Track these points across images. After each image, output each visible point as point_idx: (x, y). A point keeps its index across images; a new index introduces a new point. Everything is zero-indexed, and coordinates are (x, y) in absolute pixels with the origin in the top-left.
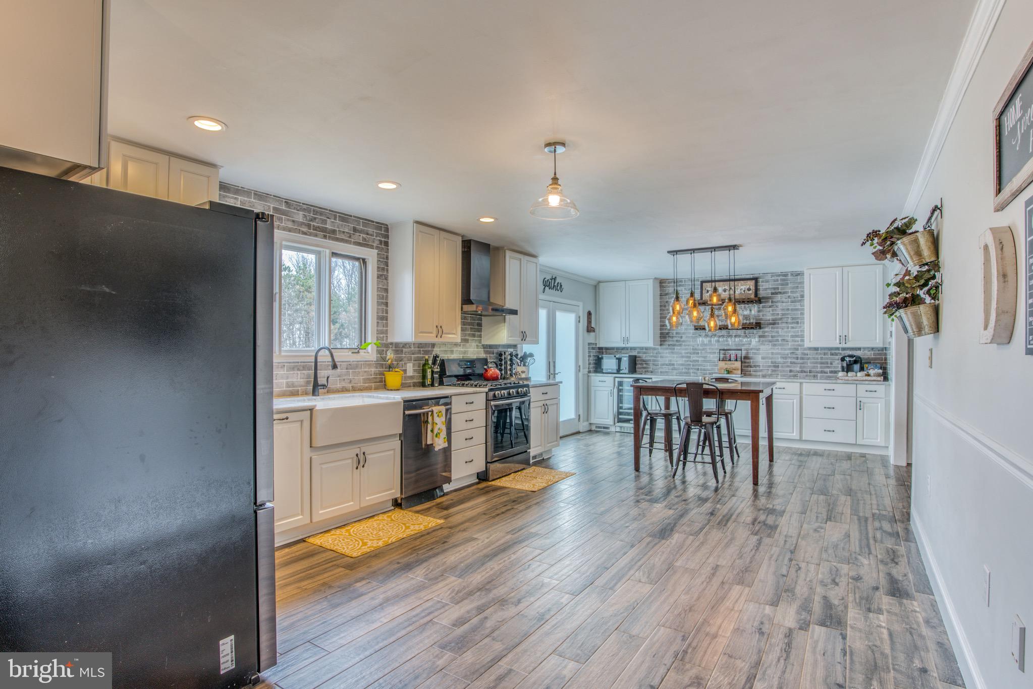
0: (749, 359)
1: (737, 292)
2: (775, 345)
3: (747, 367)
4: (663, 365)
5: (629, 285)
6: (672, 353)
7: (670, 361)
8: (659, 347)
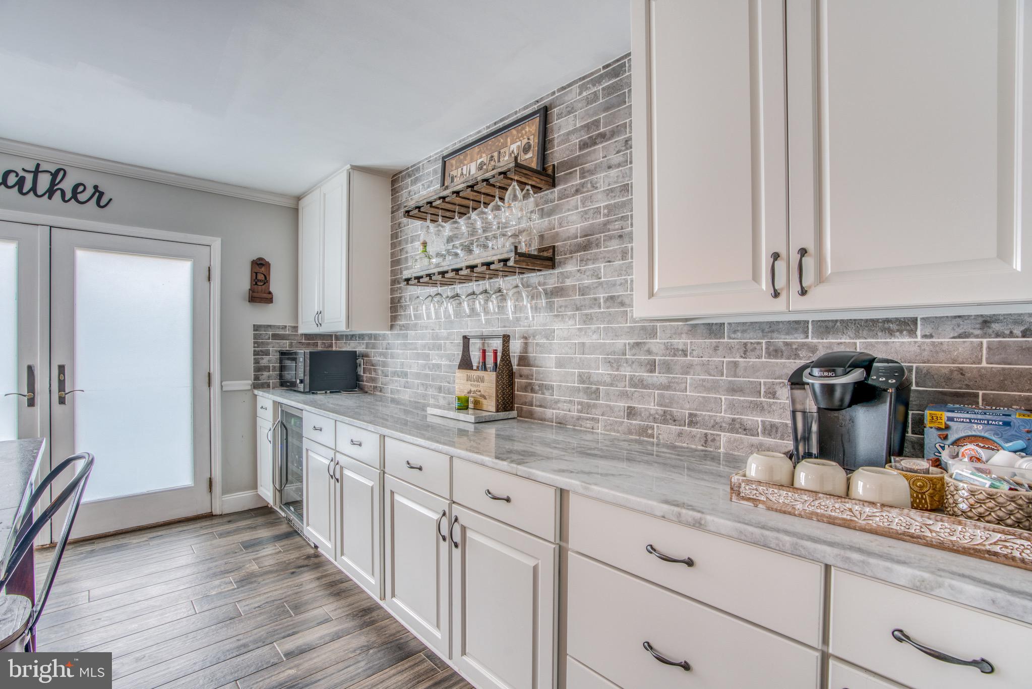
3: (525, 388)
4: (395, 374)
5: (325, 194)
6: (405, 346)
7: (402, 364)
8: (390, 332)
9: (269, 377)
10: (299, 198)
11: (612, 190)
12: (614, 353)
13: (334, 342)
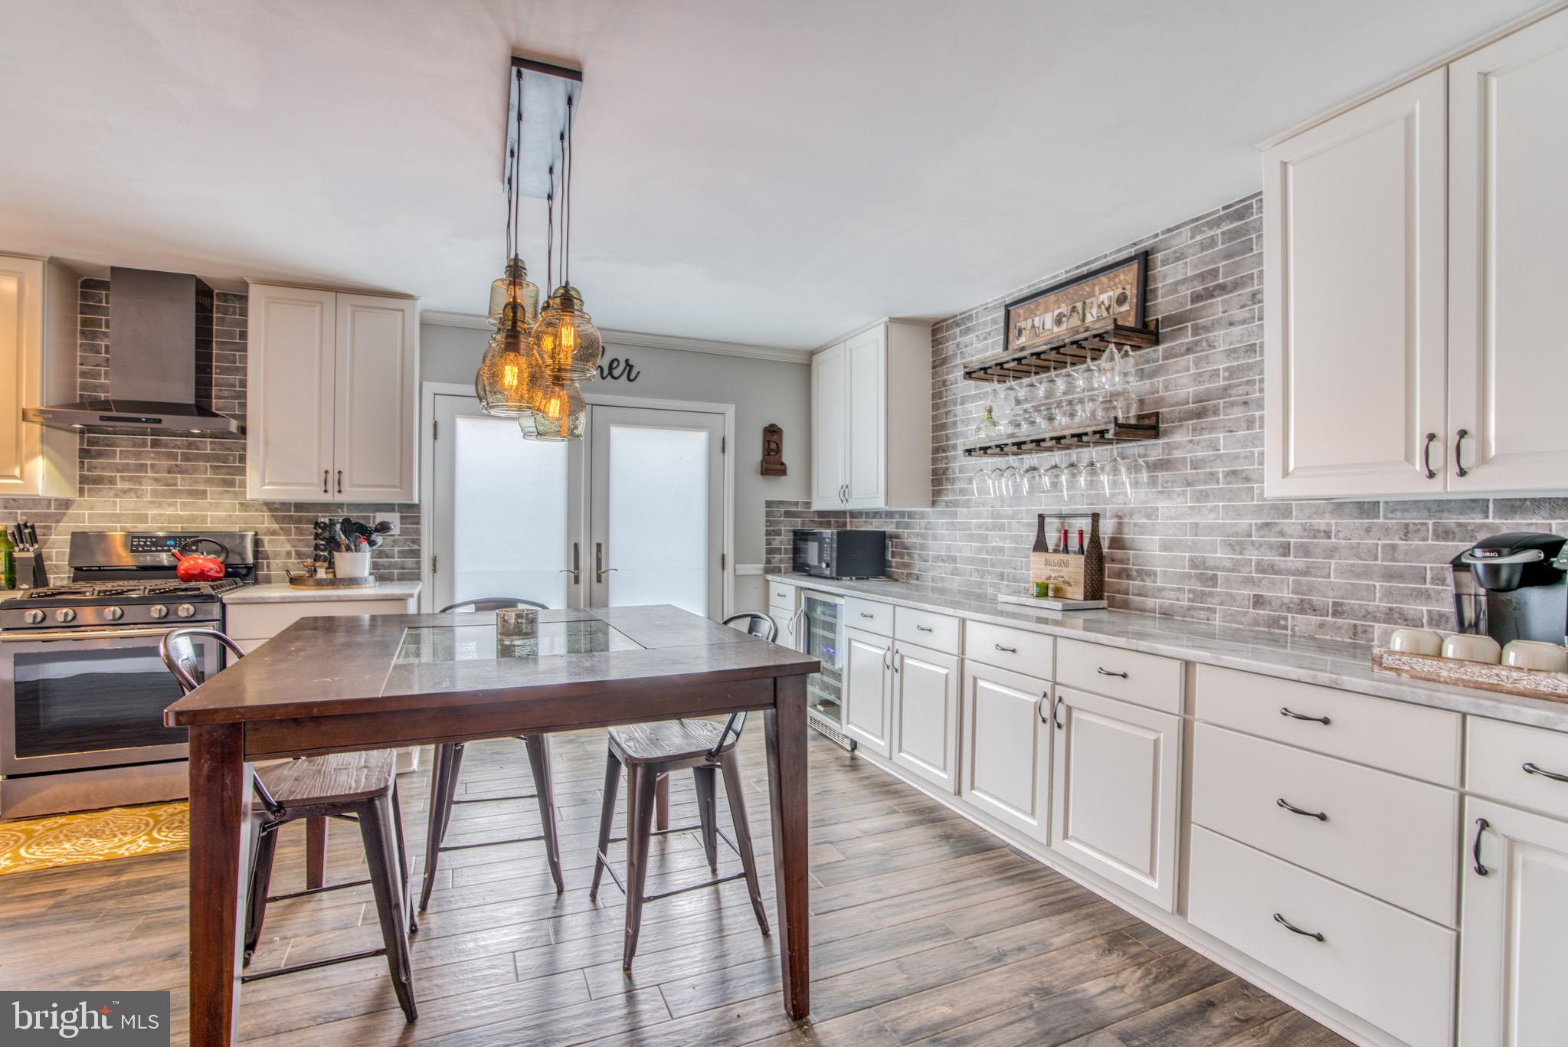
0: (1123, 548)
1: (1089, 319)
2: (1203, 496)
3: (1119, 574)
4: (937, 558)
5: (851, 350)
6: (953, 526)
7: (949, 547)
8: (931, 509)
9: (781, 561)
10: (812, 353)
11: (1234, 351)
12: (1236, 534)
13: (848, 520)
